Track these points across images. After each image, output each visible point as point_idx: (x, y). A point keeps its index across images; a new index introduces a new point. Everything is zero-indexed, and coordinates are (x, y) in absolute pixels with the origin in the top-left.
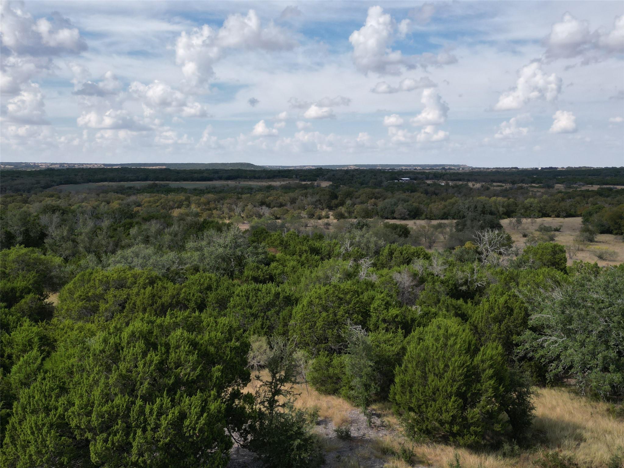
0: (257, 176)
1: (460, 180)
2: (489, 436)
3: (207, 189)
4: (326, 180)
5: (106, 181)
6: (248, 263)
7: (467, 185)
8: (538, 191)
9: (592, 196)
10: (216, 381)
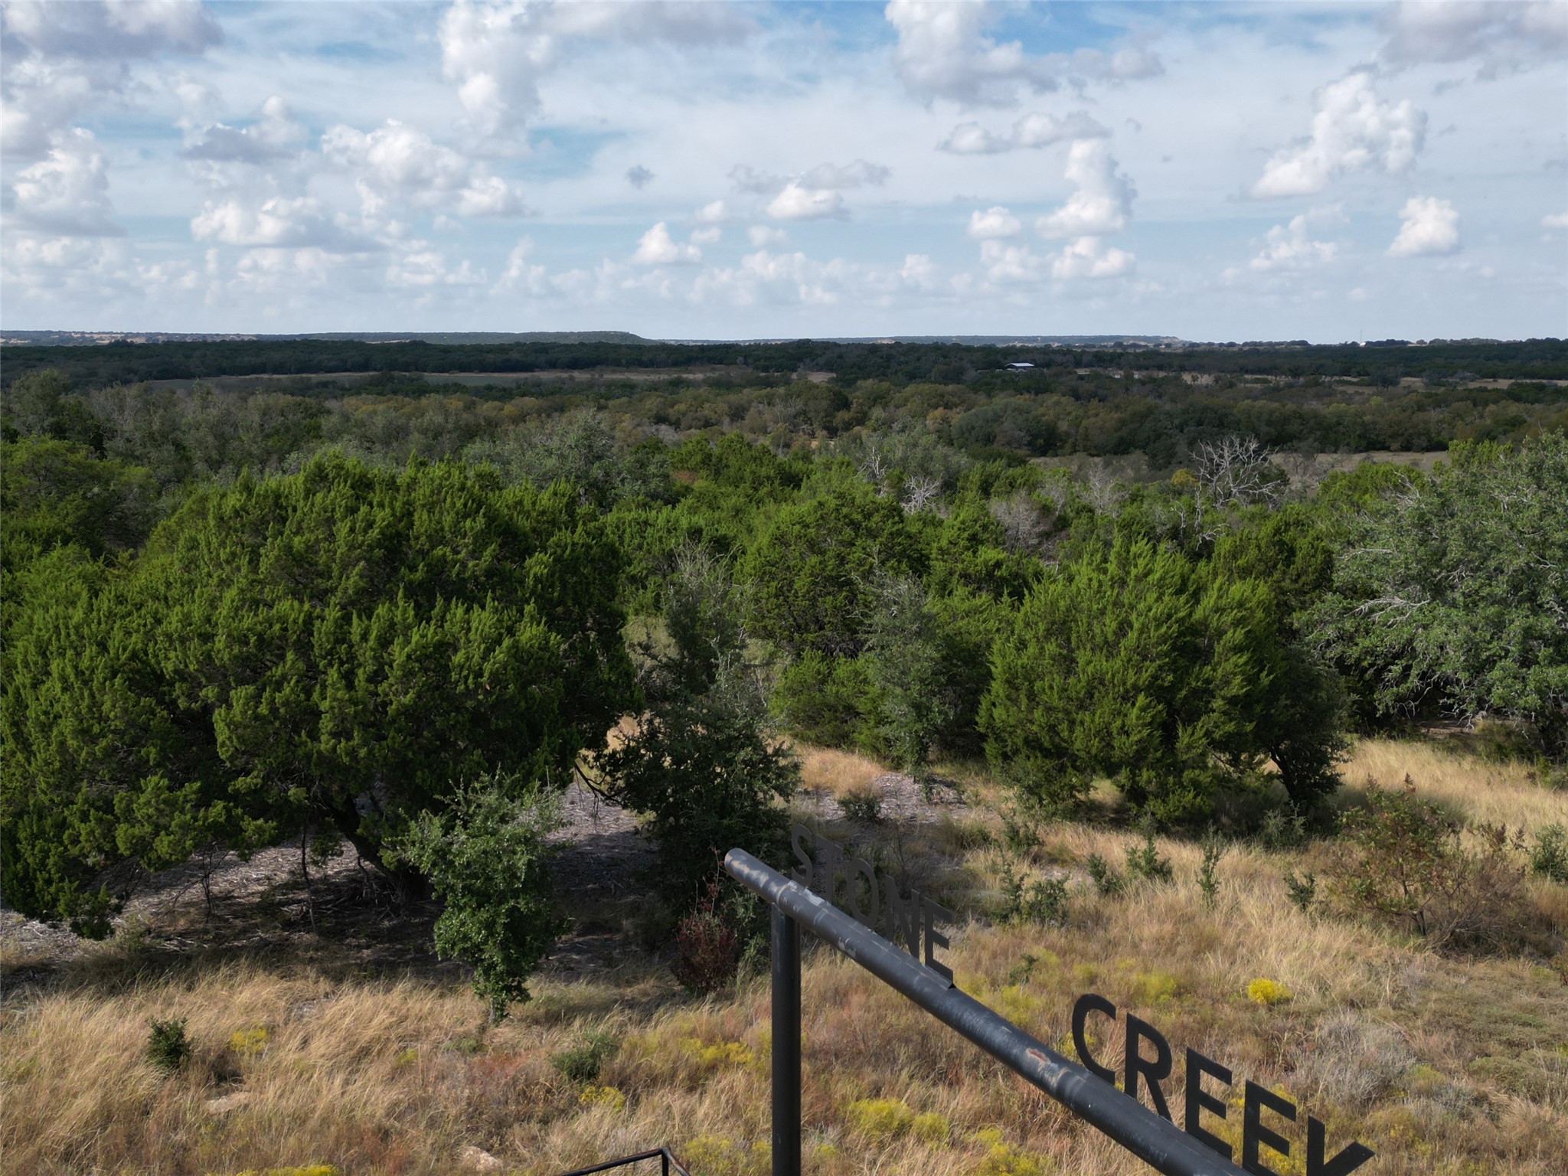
0: (645, 358)
1: (1160, 368)
2: (1228, 815)
3: (518, 387)
4: (820, 370)
5: (264, 372)
6: (620, 496)
7: (1178, 378)
8: (1357, 393)
9: (1496, 402)
10: (535, 586)
